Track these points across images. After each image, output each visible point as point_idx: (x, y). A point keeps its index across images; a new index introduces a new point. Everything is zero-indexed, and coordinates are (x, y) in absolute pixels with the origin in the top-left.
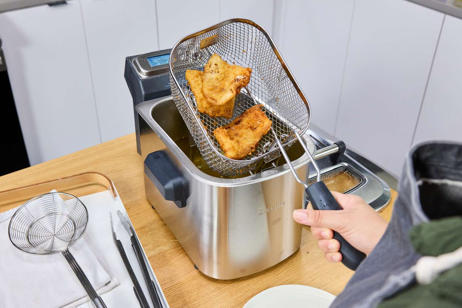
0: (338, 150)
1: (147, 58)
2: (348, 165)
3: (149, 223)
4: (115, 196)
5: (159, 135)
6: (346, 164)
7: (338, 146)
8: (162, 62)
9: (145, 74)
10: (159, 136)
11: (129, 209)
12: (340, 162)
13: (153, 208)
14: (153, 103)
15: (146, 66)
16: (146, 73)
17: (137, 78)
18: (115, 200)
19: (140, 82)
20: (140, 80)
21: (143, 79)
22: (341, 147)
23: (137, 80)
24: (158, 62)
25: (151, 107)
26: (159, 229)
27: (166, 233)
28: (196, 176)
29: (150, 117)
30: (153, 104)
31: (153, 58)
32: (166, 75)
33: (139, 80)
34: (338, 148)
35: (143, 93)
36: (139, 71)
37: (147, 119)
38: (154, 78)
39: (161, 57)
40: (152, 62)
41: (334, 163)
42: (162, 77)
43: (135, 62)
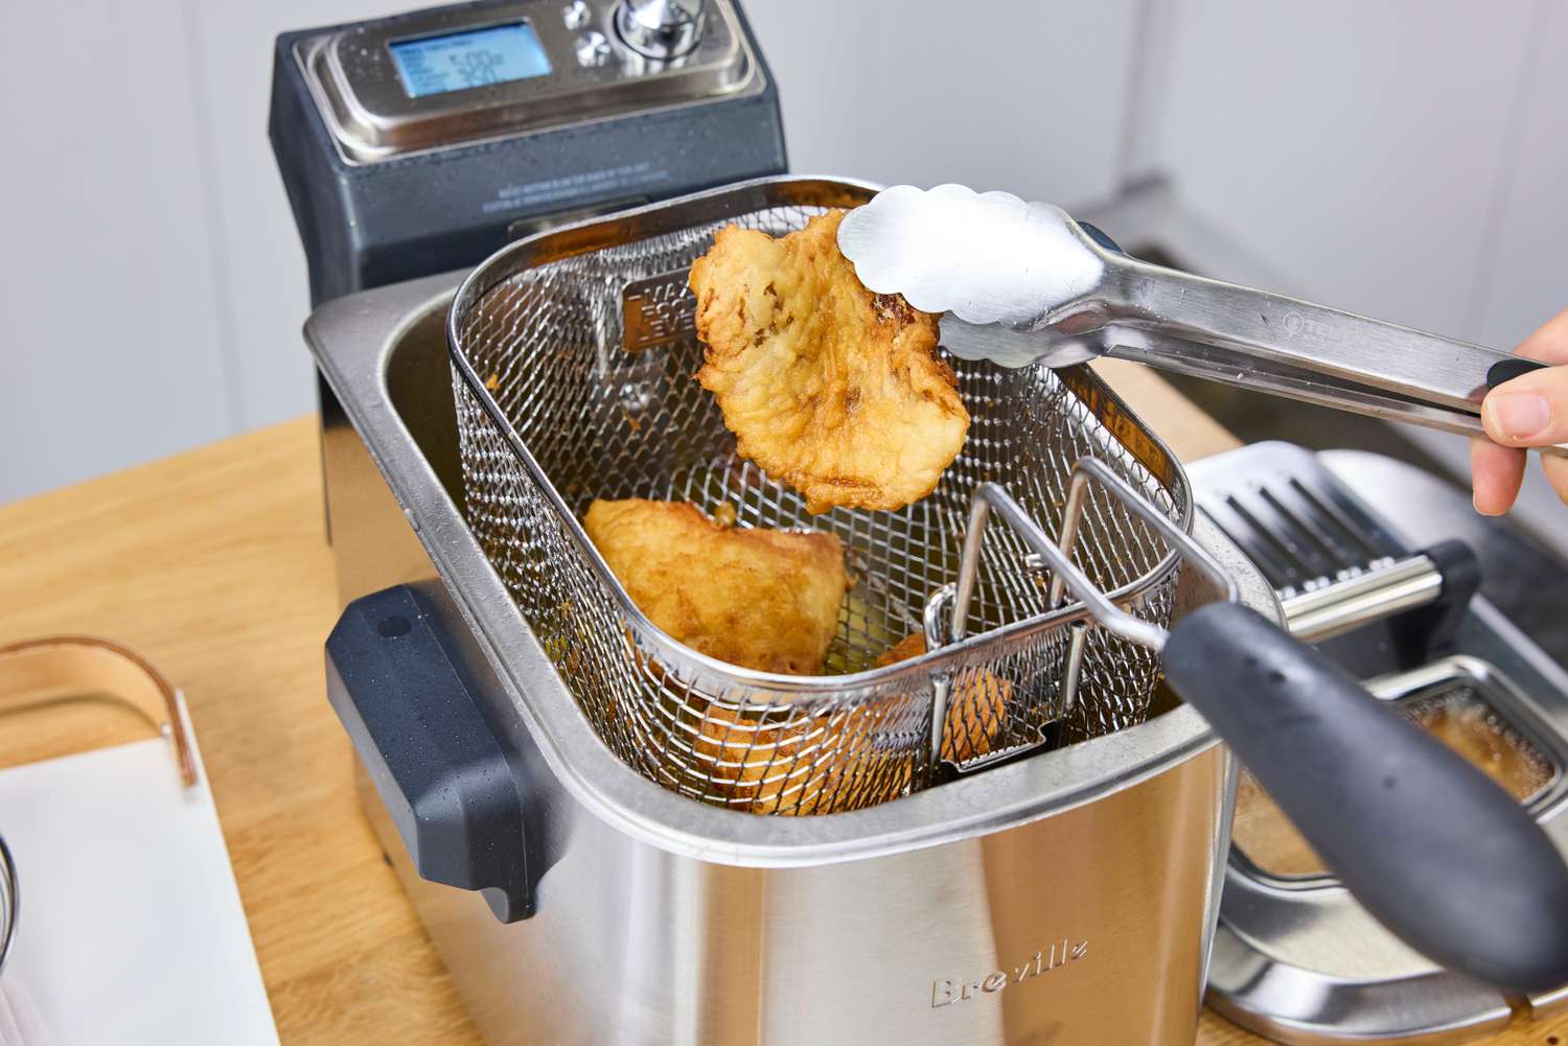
0: (1435, 593)
1: (393, 45)
2: (1491, 677)
3: (356, 952)
4: (190, 779)
5: (410, 506)
6: (1478, 669)
7: (1440, 568)
8: (474, 69)
9: (374, 137)
10: (407, 510)
11: (260, 856)
12: (1448, 650)
13: (387, 859)
14: (405, 305)
15: (380, 90)
16: (380, 132)
17: (329, 155)
18: (190, 800)
19: (344, 181)
20: (343, 167)
21: (359, 168)
22: (1455, 573)
23: (329, 168)
24: (452, 69)
25: (390, 328)
26: (408, 987)
27: (441, 1014)
28: (579, 782)
29: (377, 392)
30: (404, 313)
31: (422, 46)
32: (487, 146)
33: (336, 169)
34: (1435, 580)
35: (357, 241)
36: (343, 117)
37: (356, 401)
38: (421, 162)
39: (470, 43)
40: (417, 70)
41: (1412, 659)
42: (465, 156)
43: (321, 65)
